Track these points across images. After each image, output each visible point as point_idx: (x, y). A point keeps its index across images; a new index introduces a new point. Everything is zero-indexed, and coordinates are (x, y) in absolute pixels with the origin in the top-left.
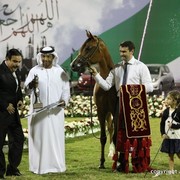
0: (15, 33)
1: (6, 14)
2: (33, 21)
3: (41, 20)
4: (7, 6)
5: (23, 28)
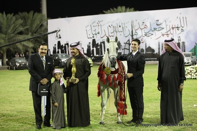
1: (157, 25)
2: (173, 28)
3: (177, 27)
4: (158, 20)
5: (167, 32)
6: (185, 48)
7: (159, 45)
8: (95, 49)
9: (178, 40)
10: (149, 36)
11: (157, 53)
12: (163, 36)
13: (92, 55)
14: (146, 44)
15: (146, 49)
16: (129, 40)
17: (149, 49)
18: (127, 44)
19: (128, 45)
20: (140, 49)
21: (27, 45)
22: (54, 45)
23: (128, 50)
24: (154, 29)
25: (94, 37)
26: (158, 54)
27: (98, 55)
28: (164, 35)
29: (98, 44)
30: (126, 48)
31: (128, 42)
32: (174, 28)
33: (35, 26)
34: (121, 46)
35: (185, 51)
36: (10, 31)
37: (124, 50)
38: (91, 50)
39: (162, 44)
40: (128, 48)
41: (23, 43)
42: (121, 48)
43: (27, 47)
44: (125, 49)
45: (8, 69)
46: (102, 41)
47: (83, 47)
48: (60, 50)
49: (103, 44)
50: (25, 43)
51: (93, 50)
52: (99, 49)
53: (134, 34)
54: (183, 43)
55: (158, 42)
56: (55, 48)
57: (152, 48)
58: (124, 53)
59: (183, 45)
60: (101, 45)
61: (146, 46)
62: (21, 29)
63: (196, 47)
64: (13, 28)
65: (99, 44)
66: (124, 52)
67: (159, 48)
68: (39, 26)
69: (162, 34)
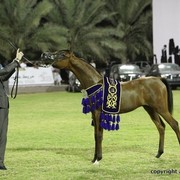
21: (110, 46)
22: (162, 47)
33: (131, 10)
36: (79, 21)
41: (103, 43)
43: (112, 50)
45: (67, 90)
48: (173, 56)
50: (108, 43)
56: (164, 53)
62: (105, 16)
64: (85, 15)
68: (141, 11)
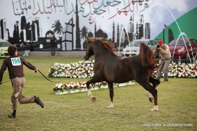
0: (119, 12)
2: (133, 2)
5: (125, 8)
6: (149, 32)
7: (114, 27)
8: (25, 31)
9: (140, 20)
10: (99, 14)
11: (110, 40)
12: (120, 14)
13: (20, 41)
14: (95, 26)
15: (96, 33)
16: (72, 19)
17: (100, 33)
18: (69, 25)
19: (71, 26)
20: (88, 33)
23: (71, 35)
24: (107, 3)
25: (23, 14)
26: (112, 40)
27: (29, 41)
28: (120, 12)
29: (29, 23)
30: (68, 30)
31: (71, 23)
32: (135, 3)
34: (62, 27)
35: (149, 38)
37: (65, 34)
38: (20, 32)
39: (118, 26)
40: (71, 32)
42: (61, 31)
44: (66, 32)
46: (34, 20)
47: (7, 28)
49: (35, 24)
51: (22, 33)
52: (30, 31)
53: (79, 10)
54: (148, 24)
55: (113, 23)
57: (104, 32)
58: (65, 38)
59: (148, 27)
60: (33, 26)
61: (95, 29)
63: (165, 31)
65: (31, 24)
66: (66, 36)
67: (114, 32)
69: (119, 11)
